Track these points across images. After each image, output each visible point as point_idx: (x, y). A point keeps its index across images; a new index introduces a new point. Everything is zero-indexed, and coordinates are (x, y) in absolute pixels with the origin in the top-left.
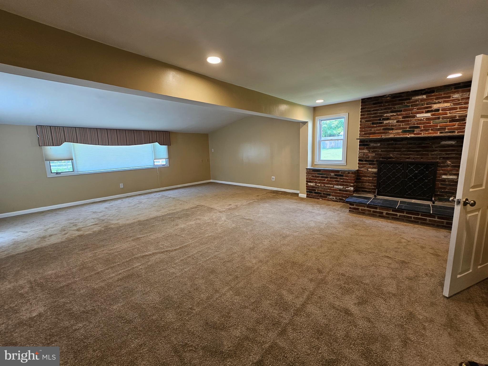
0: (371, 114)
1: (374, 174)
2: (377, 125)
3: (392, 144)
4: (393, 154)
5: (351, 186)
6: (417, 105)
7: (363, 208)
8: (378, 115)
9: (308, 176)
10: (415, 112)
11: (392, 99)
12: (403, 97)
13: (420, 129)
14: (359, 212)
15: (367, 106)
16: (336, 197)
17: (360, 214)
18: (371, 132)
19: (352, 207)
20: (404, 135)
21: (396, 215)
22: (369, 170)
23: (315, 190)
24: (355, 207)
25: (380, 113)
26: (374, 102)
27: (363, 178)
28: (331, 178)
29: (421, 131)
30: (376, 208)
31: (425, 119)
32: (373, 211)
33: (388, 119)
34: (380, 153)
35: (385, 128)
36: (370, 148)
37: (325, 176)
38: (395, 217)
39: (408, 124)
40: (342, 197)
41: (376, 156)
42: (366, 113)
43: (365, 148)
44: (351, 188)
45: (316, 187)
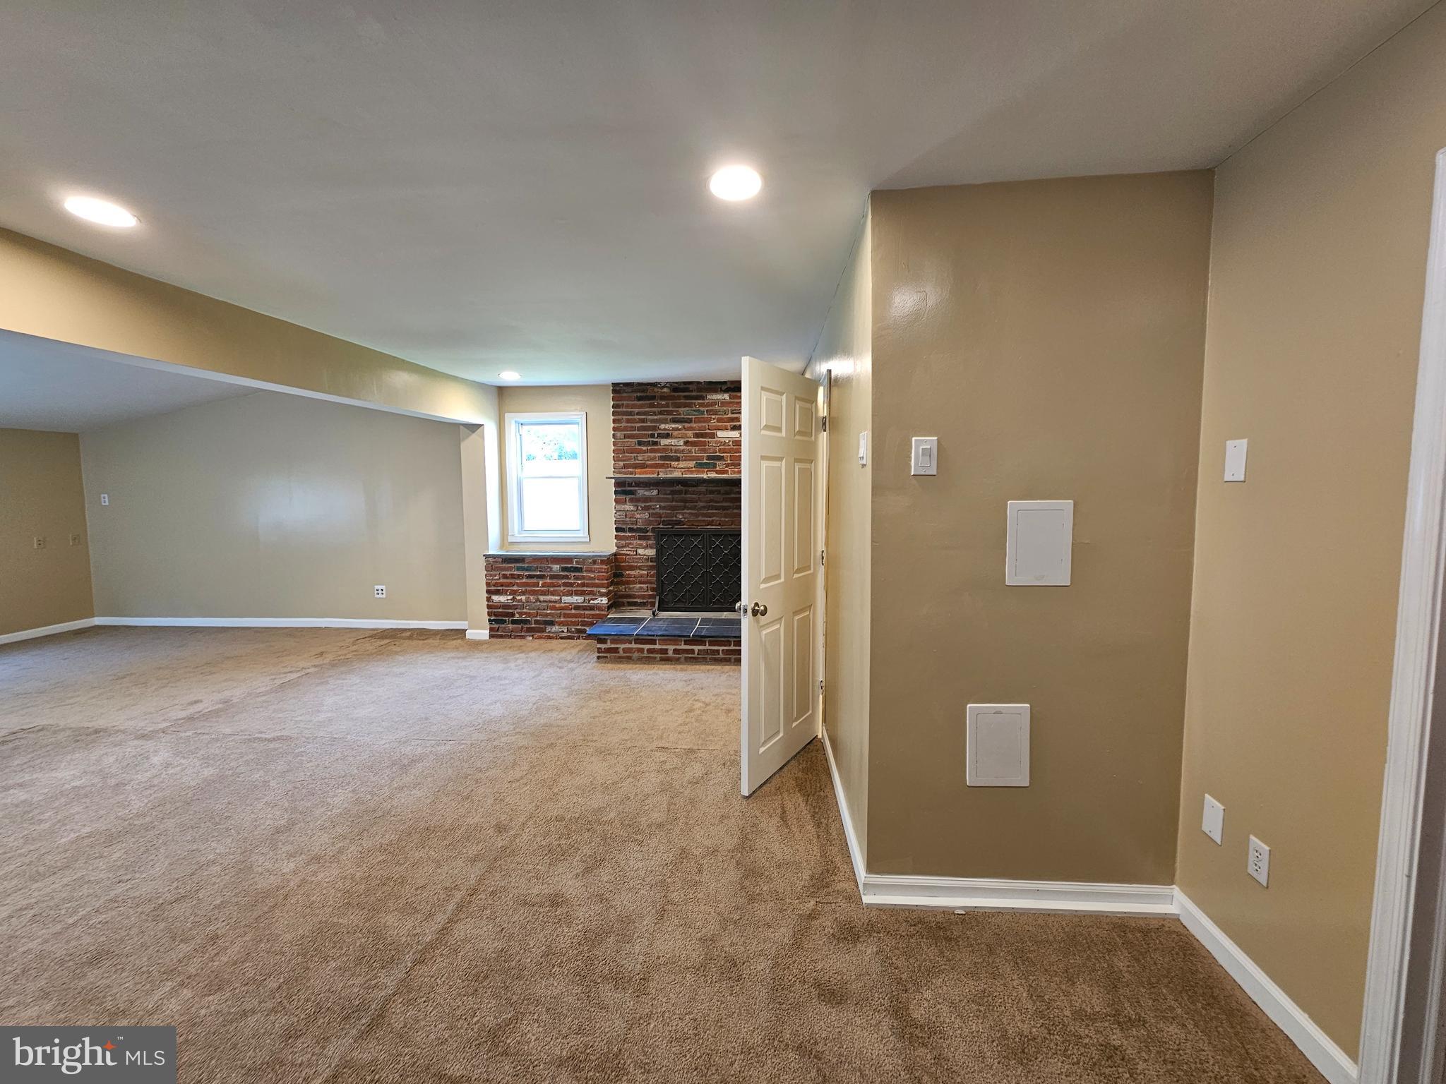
0: (634, 421)
1: (651, 562)
2: (649, 448)
3: (680, 492)
4: (683, 514)
5: (602, 595)
6: (715, 412)
7: (627, 646)
8: (649, 424)
9: (491, 575)
10: (714, 426)
11: (673, 394)
12: (692, 391)
13: (724, 463)
14: (620, 657)
15: (625, 402)
16: (570, 627)
17: (621, 662)
18: (637, 462)
19: (603, 646)
20: (698, 472)
21: (692, 651)
22: (640, 551)
23: (513, 615)
24: (609, 645)
25: (652, 421)
26: (639, 394)
27: (627, 572)
28: (552, 577)
29: (727, 465)
30: (653, 642)
31: (731, 443)
32: (648, 650)
33: (667, 436)
34: (657, 511)
35: (664, 455)
36: (638, 500)
37: (538, 573)
38: (690, 656)
39: (705, 451)
40: (584, 624)
41: (651, 519)
42: (624, 417)
43: (627, 499)
44: (603, 601)
45: (514, 605)
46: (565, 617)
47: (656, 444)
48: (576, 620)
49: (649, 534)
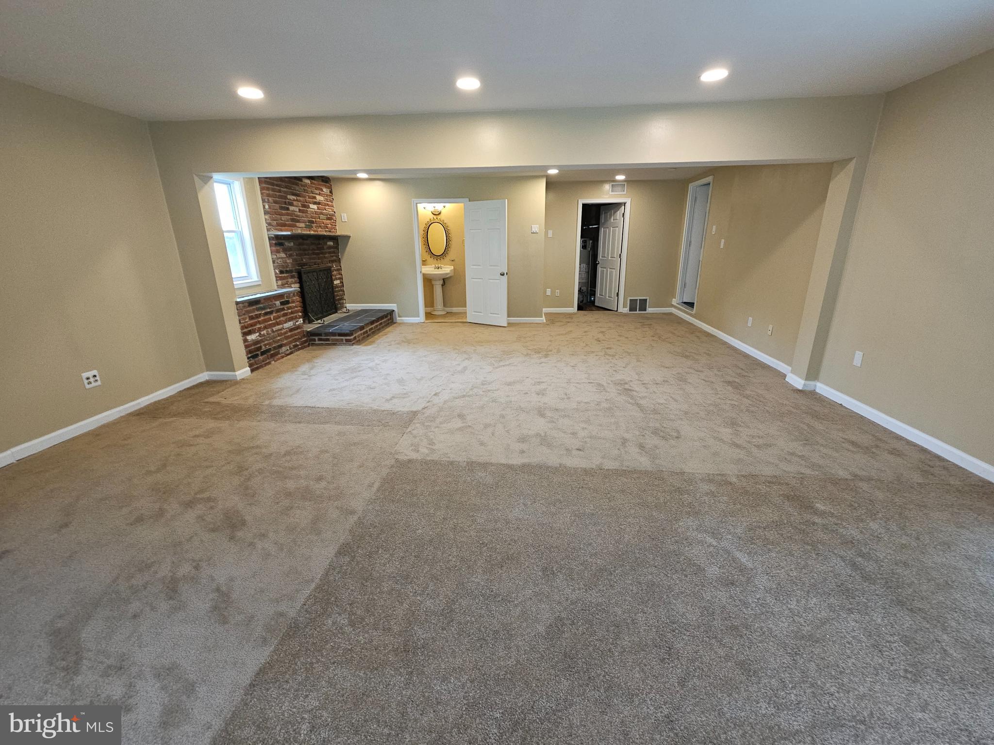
0: (275, 191)
3: (302, 244)
6: (307, 191)
8: (283, 194)
9: (243, 319)
10: (308, 200)
16: (290, 346)
18: (282, 221)
22: (293, 286)
23: (261, 348)
28: (277, 311)
29: (316, 227)
31: (315, 212)
35: (292, 217)
36: (286, 250)
37: (269, 310)
39: (307, 217)
40: (296, 340)
43: (281, 249)
44: (301, 321)
45: (260, 340)
46: (286, 339)
47: (288, 209)
48: (293, 338)
49: (294, 273)
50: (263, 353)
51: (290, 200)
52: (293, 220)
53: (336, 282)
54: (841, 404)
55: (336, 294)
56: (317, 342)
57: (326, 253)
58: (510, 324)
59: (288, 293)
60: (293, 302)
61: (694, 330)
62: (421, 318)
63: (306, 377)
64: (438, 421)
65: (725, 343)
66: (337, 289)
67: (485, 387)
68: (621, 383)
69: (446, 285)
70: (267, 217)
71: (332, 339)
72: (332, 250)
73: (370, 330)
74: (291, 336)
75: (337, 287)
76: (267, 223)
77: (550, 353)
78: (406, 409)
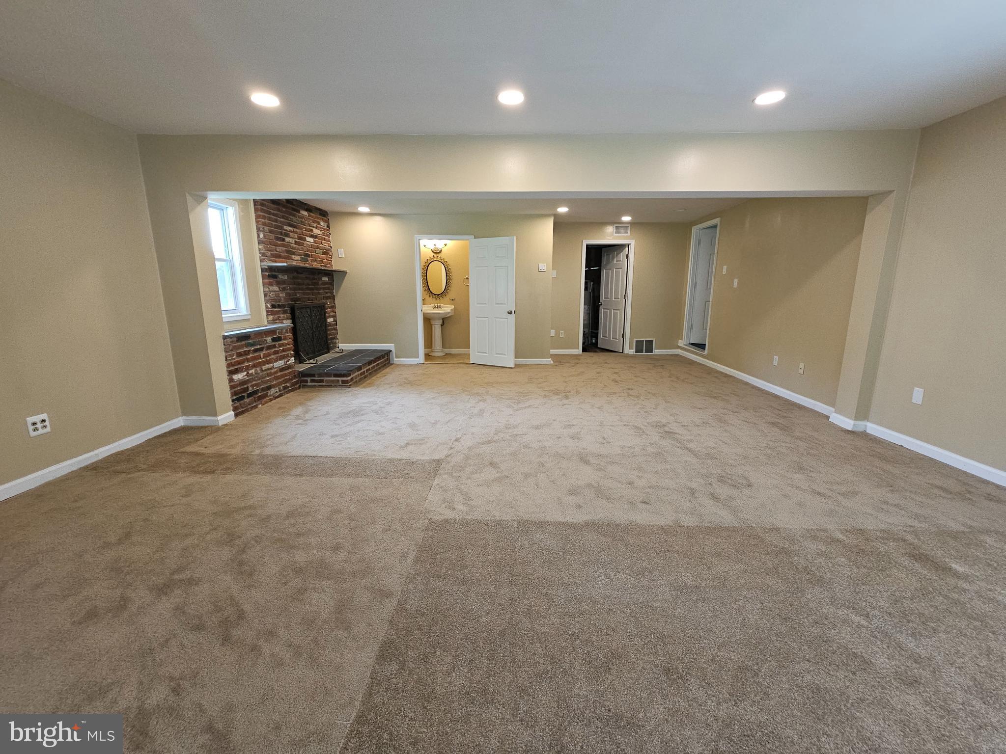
0: (272, 220)
2: (281, 243)
3: (296, 277)
4: (299, 293)
5: (292, 356)
6: (304, 224)
9: (230, 356)
10: (304, 232)
11: (287, 204)
12: (294, 205)
13: (310, 258)
16: (280, 387)
18: (277, 252)
20: (302, 264)
23: (248, 389)
25: (280, 222)
28: (268, 348)
29: (312, 261)
31: (311, 246)
34: (289, 291)
36: (279, 283)
37: (260, 346)
39: (303, 249)
40: (286, 381)
42: (267, 215)
43: (274, 282)
44: (293, 360)
45: (248, 380)
46: (276, 380)
47: (283, 240)
48: (282, 379)
49: (286, 309)
50: (249, 395)
51: (286, 230)
52: (288, 252)
53: (330, 320)
54: (901, 446)
55: (329, 332)
56: (309, 384)
57: (321, 289)
58: (517, 366)
59: (281, 329)
60: (285, 339)
61: (710, 371)
62: (421, 359)
63: (300, 421)
64: (468, 470)
65: (747, 384)
66: (330, 328)
67: (510, 431)
68: (659, 425)
69: (445, 325)
70: (261, 247)
71: (326, 380)
72: (327, 286)
73: (367, 370)
74: (282, 376)
75: (330, 324)
76: (260, 253)
77: (569, 394)
78: (426, 458)
